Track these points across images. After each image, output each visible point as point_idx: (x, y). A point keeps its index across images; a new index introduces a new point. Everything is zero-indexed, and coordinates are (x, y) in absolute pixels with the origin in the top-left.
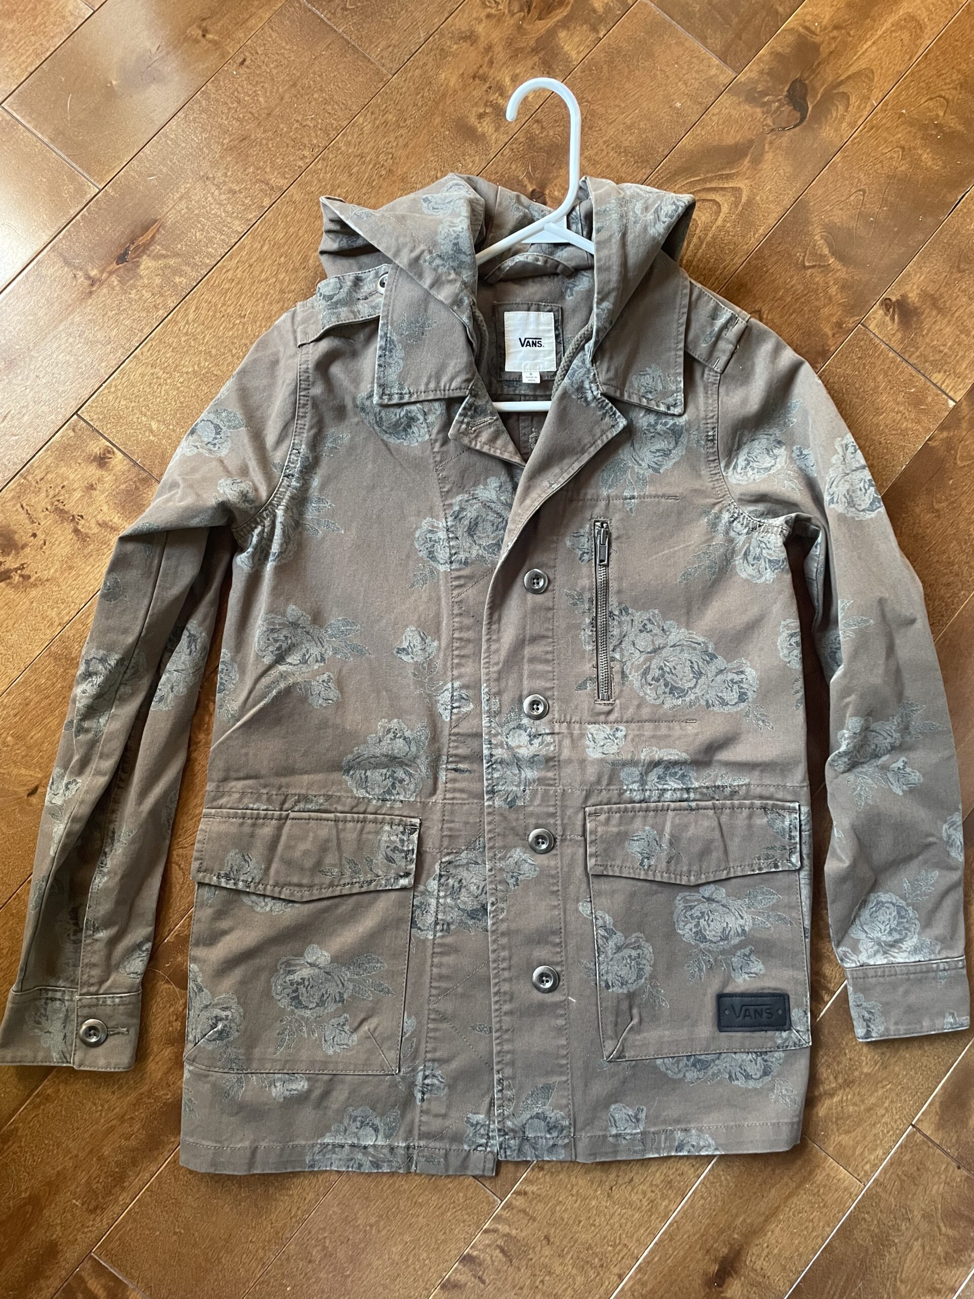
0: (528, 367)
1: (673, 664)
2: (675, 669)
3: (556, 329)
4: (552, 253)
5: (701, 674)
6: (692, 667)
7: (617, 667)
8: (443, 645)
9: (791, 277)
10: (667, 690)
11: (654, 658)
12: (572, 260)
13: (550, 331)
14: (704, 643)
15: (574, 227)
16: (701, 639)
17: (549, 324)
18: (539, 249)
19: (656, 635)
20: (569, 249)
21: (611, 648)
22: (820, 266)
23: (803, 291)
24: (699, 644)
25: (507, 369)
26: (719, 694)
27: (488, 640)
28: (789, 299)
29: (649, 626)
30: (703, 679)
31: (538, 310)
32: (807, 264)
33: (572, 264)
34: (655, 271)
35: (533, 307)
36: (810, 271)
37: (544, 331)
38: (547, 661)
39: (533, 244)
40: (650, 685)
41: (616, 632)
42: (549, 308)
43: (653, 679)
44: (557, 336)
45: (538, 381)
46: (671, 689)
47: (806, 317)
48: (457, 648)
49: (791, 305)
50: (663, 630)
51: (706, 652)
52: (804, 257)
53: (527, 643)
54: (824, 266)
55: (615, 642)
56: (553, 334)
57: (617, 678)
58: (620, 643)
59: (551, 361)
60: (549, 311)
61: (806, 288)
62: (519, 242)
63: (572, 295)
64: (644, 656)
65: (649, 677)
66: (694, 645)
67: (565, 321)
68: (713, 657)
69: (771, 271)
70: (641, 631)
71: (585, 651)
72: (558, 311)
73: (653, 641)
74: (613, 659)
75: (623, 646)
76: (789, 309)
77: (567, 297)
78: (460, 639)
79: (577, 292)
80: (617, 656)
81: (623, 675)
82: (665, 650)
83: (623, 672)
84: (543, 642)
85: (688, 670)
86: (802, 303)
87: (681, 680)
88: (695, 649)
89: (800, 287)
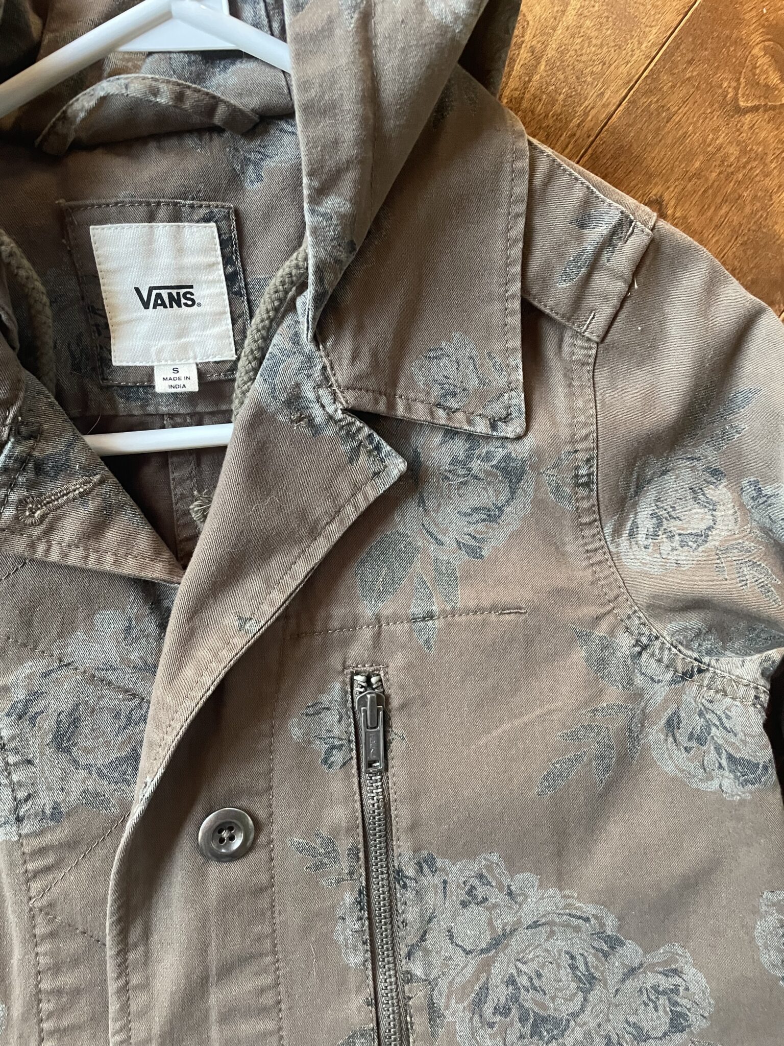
0: (166, 355)
1: (534, 965)
2: (539, 976)
3: (227, 260)
4: (200, 78)
5: (592, 979)
6: (573, 968)
7: (417, 995)
8: (17, 1010)
9: (716, 130)
10: (527, 1030)
11: (493, 960)
12: (250, 92)
13: (211, 266)
14: (596, 917)
15: (247, 11)
16: (590, 909)
17: (206, 251)
18: (164, 65)
19: (495, 906)
20: (241, 66)
21: (404, 951)
22: (766, 109)
23: (738, 159)
24: (587, 920)
25: (116, 362)
26: (632, 1019)
27: (124, 990)
28: (714, 175)
29: (480, 892)
30: (598, 991)
31: (176, 217)
32: (742, 104)
33: (250, 103)
34: (451, 117)
35: (163, 212)
36: (748, 117)
37: (197, 268)
38: (262, 1011)
39: (150, 54)
40: (491, 1025)
41: (411, 914)
42: (203, 212)
43: (496, 1010)
44: (230, 279)
45: (193, 386)
46: (535, 1025)
47: (748, 210)
48: (50, 1015)
49: (719, 189)
50: (510, 894)
51: (600, 934)
52: (736, 89)
53: (213, 979)
54: (774, 108)
55: (412, 939)
56: (219, 273)
57: (419, 1023)
58: (423, 939)
59: (220, 337)
60: (207, 220)
61: (744, 151)
62: (112, 48)
63: (259, 179)
64: (473, 963)
65: (488, 1009)
66: (576, 922)
67: (248, 240)
68: (614, 943)
69: (676, 118)
70: (464, 904)
71: (347, 968)
72: (227, 217)
73: (490, 923)
74: (409, 978)
75: (428, 944)
76: (715, 195)
77: (247, 185)
78: (58, 992)
79: (271, 173)
80: (418, 971)
81: (433, 1012)
82: (517, 937)
83: (431, 1005)
84: (254, 967)
85: (565, 974)
86: (739, 183)
87: (553, 999)
88: (577, 929)
89: (733, 151)
